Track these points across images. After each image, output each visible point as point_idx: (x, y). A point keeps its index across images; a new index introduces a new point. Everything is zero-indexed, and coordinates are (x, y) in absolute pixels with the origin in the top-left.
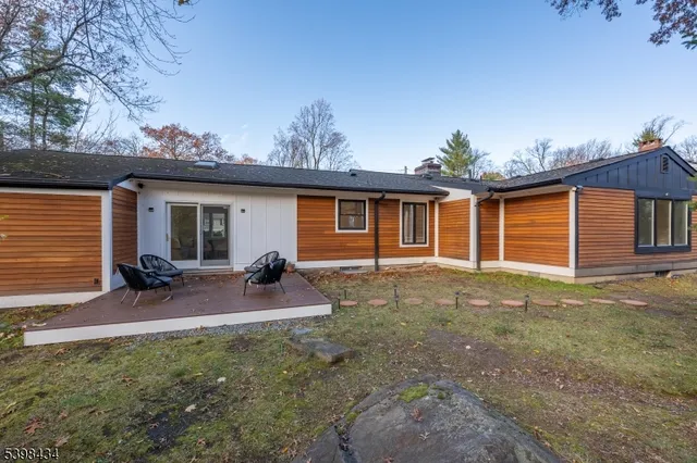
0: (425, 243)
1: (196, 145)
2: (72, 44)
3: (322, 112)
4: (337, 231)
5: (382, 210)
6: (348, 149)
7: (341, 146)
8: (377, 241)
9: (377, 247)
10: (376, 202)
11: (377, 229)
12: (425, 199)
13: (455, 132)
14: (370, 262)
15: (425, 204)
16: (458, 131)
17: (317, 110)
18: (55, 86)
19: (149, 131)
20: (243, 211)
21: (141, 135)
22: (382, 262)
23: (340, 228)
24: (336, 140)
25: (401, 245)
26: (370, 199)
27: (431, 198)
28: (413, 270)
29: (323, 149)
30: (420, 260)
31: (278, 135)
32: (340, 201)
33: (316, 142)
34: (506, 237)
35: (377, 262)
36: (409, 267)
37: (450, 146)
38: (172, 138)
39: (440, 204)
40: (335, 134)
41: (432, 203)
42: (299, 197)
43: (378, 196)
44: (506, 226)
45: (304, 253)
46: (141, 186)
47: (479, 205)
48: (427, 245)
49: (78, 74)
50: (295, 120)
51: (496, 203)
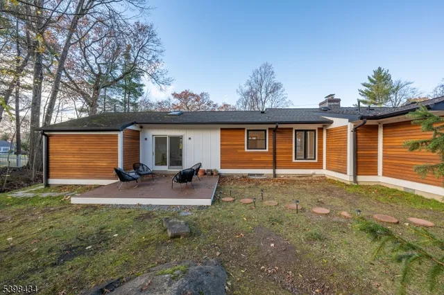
0: (315, 159)
1: (197, 100)
2: (139, 58)
3: (267, 71)
4: (246, 150)
5: (278, 136)
6: (284, 93)
7: (279, 92)
8: (275, 157)
9: (275, 162)
10: (275, 131)
11: (275, 149)
12: (315, 127)
13: (376, 69)
14: (270, 171)
15: (315, 131)
16: (380, 69)
17: (263, 70)
18: (133, 80)
19: (175, 95)
20: (190, 139)
21: (172, 97)
22: (278, 171)
23: (248, 149)
24: (276, 87)
25: (294, 161)
26: (270, 129)
27: (320, 126)
28: (303, 178)
29: (267, 95)
30: (310, 172)
31: (239, 90)
32: (248, 131)
33: (263, 90)
34: (385, 157)
35: (274, 172)
36: (300, 176)
37: (371, 81)
38: (185, 98)
39: (327, 130)
40: (275, 84)
41: (321, 130)
42: (221, 129)
43: (274, 126)
44: (384, 147)
45: (224, 164)
46: (141, 127)
47: (355, 130)
48: (316, 161)
49: (141, 72)
50: (249, 79)
51: (375, 128)
